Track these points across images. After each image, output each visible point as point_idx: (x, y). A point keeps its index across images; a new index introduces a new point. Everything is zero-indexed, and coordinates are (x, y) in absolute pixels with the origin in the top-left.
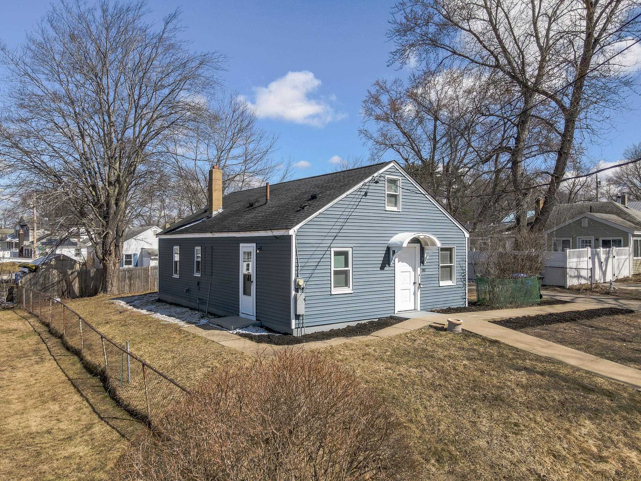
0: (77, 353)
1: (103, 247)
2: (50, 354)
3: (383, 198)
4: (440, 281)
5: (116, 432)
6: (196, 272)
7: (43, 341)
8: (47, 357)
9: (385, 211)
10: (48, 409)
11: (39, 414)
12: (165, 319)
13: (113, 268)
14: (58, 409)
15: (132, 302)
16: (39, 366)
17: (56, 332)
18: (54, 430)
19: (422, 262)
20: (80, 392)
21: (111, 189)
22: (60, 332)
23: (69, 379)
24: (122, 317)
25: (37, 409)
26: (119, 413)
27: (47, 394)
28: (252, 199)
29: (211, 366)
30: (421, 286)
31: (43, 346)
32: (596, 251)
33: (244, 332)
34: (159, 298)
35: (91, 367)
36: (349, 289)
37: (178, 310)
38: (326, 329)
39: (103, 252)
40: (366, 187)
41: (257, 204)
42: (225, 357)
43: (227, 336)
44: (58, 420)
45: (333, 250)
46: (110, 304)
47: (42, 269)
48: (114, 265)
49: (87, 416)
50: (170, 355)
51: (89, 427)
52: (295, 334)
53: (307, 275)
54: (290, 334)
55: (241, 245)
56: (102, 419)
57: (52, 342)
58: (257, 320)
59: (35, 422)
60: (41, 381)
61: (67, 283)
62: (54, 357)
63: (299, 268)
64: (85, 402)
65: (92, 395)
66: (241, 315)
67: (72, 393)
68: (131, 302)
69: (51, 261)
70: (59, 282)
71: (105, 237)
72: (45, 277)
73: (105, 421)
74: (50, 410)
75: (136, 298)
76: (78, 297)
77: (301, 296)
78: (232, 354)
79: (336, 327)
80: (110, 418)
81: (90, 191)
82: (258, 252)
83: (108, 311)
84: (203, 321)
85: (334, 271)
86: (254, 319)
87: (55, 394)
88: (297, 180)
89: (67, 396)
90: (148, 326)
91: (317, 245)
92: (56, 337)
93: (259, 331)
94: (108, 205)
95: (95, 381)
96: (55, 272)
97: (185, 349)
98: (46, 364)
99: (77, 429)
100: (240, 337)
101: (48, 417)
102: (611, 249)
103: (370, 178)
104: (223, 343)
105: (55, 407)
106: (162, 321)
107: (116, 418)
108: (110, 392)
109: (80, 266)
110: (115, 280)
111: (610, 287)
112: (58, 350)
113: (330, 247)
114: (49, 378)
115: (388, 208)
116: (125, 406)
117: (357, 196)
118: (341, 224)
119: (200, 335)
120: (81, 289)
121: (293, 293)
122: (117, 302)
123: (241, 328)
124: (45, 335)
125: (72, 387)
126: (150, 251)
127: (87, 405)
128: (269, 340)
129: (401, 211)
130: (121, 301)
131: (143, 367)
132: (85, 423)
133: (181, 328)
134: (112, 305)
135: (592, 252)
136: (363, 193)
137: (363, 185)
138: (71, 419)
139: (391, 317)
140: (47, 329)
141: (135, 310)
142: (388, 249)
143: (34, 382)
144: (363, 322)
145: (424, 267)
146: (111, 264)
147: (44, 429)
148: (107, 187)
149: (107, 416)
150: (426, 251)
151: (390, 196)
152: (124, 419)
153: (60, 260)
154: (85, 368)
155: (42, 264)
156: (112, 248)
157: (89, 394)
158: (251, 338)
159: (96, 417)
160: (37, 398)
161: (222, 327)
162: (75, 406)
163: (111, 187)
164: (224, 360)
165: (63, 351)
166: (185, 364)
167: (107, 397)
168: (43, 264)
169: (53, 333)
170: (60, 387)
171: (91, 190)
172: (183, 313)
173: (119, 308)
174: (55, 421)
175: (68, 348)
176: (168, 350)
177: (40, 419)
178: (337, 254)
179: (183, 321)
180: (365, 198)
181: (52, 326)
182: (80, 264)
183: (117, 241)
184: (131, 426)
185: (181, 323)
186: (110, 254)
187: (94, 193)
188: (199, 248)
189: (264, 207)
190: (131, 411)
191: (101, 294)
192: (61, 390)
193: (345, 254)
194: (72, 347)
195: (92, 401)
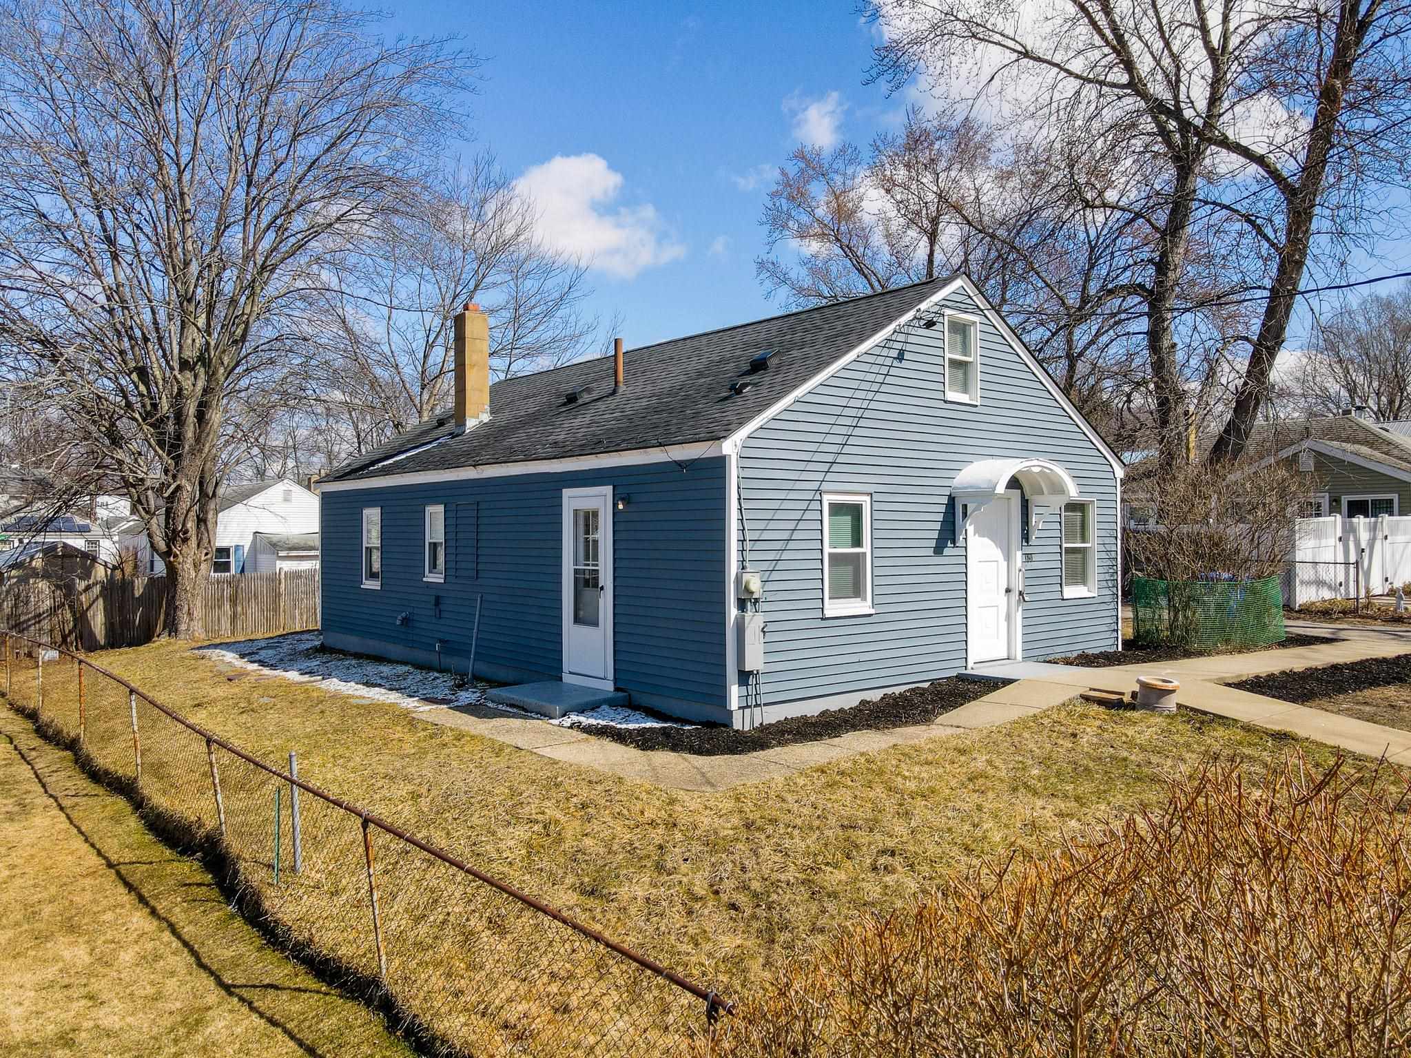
0: (124, 788)
1: (167, 523)
2: (46, 792)
3: (940, 369)
4: (1064, 587)
5: (287, 1039)
6: (430, 572)
7: (23, 757)
8: (38, 801)
9: (945, 402)
10: (56, 959)
11: (28, 979)
12: (357, 693)
13: (193, 574)
14: (87, 959)
15: (253, 653)
16: (17, 826)
17: (59, 732)
18: (83, 1035)
19: (1026, 537)
20: (147, 904)
21: (188, 379)
22: (68, 733)
23: (110, 865)
24: (237, 690)
25: (21, 960)
26: (279, 970)
27: (47, 910)
28: (567, 388)
29: (540, 817)
30: (1026, 599)
31: (24, 771)
32: (1351, 523)
33: (593, 721)
34: (322, 643)
35: (171, 827)
36: (864, 604)
37: (386, 669)
38: (812, 709)
39: (167, 535)
40: (901, 337)
41: (586, 398)
42: (575, 792)
43: (548, 733)
44: (91, 997)
45: (827, 499)
46: (196, 659)
47: (9, 578)
48: (196, 566)
49: (182, 983)
50: (403, 790)
51: (194, 1020)
52: (737, 725)
53: (765, 566)
54: (725, 726)
55: (567, 493)
56: (228, 989)
57: (50, 758)
58: (617, 689)
59: (21, 1004)
60: (27, 870)
61: (74, 613)
62: (56, 801)
63: (748, 546)
64: (167, 936)
65: (185, 911)
66: (567, 678)
67: (123, 906)
68: (250, 654)
69: (32, 558)
70: (53, 611)
71: (171, 499)
72: (17, 597)
73: (242, 999)
74: (61, 964)
75: (263, 644)
76: (102, 648)
77: (755, 623)
78: (590, 782)
79: (834, 704)
80: (255, 986)
81: (133, 382)
82: (621, 507)
83: (193, 675)
84: (467, 697)
85: (830, 554)
86: (609, 686)
87: (73, 912)
88: (685, 339)
89: (109, 916)
90: (317, 710)
91: (789, 485)
92: (57, 744)
93: (631, 718)
94: (179, 418)
95: (189, 868)
96: (43, 585)
97: (444, 770)
98: (37, 821)
99: (155, 1030)
100: (585, 735)
101: (57, 988)
102: (1380, 519)
103: (909, 315)
104: (547, 752)
105: (77, 953)
106: (353, 697)
107: (276, 987)
108: (240, 902)
109: (106, 572)
110: (199, 604)
111: (1398, 606)
112: (68, 780)
113: (819, 491)
114: (49, 863)
115: (951, 395)
116: (294, 946)
117: (880, 360)
118: (844, 430)
119: (473, 732)
120: (110, 626)
121: (733, 612)
122: (215, 654)
123: (581, 711)
124: (29, 741)
125: (122, 890)
126: (275, 539)
127: (176, 944)
128: (673, 742)
129: (978, 404)
130: (224, 652)
131: (365, 829)
132: (178, 1005)
133: (414, 715)
134: (203, 661)
135: (1344, 524)
136: (895, 354)
137: (895, 331)
138: (132, 994)
139: (961, 678)
140: (30, 725)
141: (266, 671)
142: (952, 500)
143: (7, 873)
144: (897, 690)
145: (1029, 550)
146: (189, 565)
147: (51, 1029)
148: (176, 372)
149: (243, 981)
150: (1034, 511)
151: (954, 364)
152: (299, 990)
153: (57, 557)
154: (150, 830)
155: (10, 567)
156: (191, 525)
157: (177, 910)
158: (620, 737)
159: (211, 983)
160: (17, 924)
161: (526, 711)
162: (137, 948)
163: (188, 374)
164: (574, 800)
165: (84, 784)
166: (456, 813)
167: (232, 917)
168: (12, 567)
169: (48, 735)
170: (84, 890)
171: (136, 379)
172: (404, 677)
173: (223, 668)
174: (83, 1002)
175: (96, 776)
176: (393, 774)
177: (33, 994)
178: (836, 509)
179: (411, 696)
180: (899, 365)
181: (45, 716)
182: (106, 566)
183: (203, 509)
184: (327, 1014)
185: (410, 703)
186: (185, 540)
187: (142, 388)
188: (440, 509)
189: (612, 402)
190: (320, 962)
191: (164, 639)
192: (88, 896)
193: (855, 511)
194: (107, 772)
195: (188, 931)
